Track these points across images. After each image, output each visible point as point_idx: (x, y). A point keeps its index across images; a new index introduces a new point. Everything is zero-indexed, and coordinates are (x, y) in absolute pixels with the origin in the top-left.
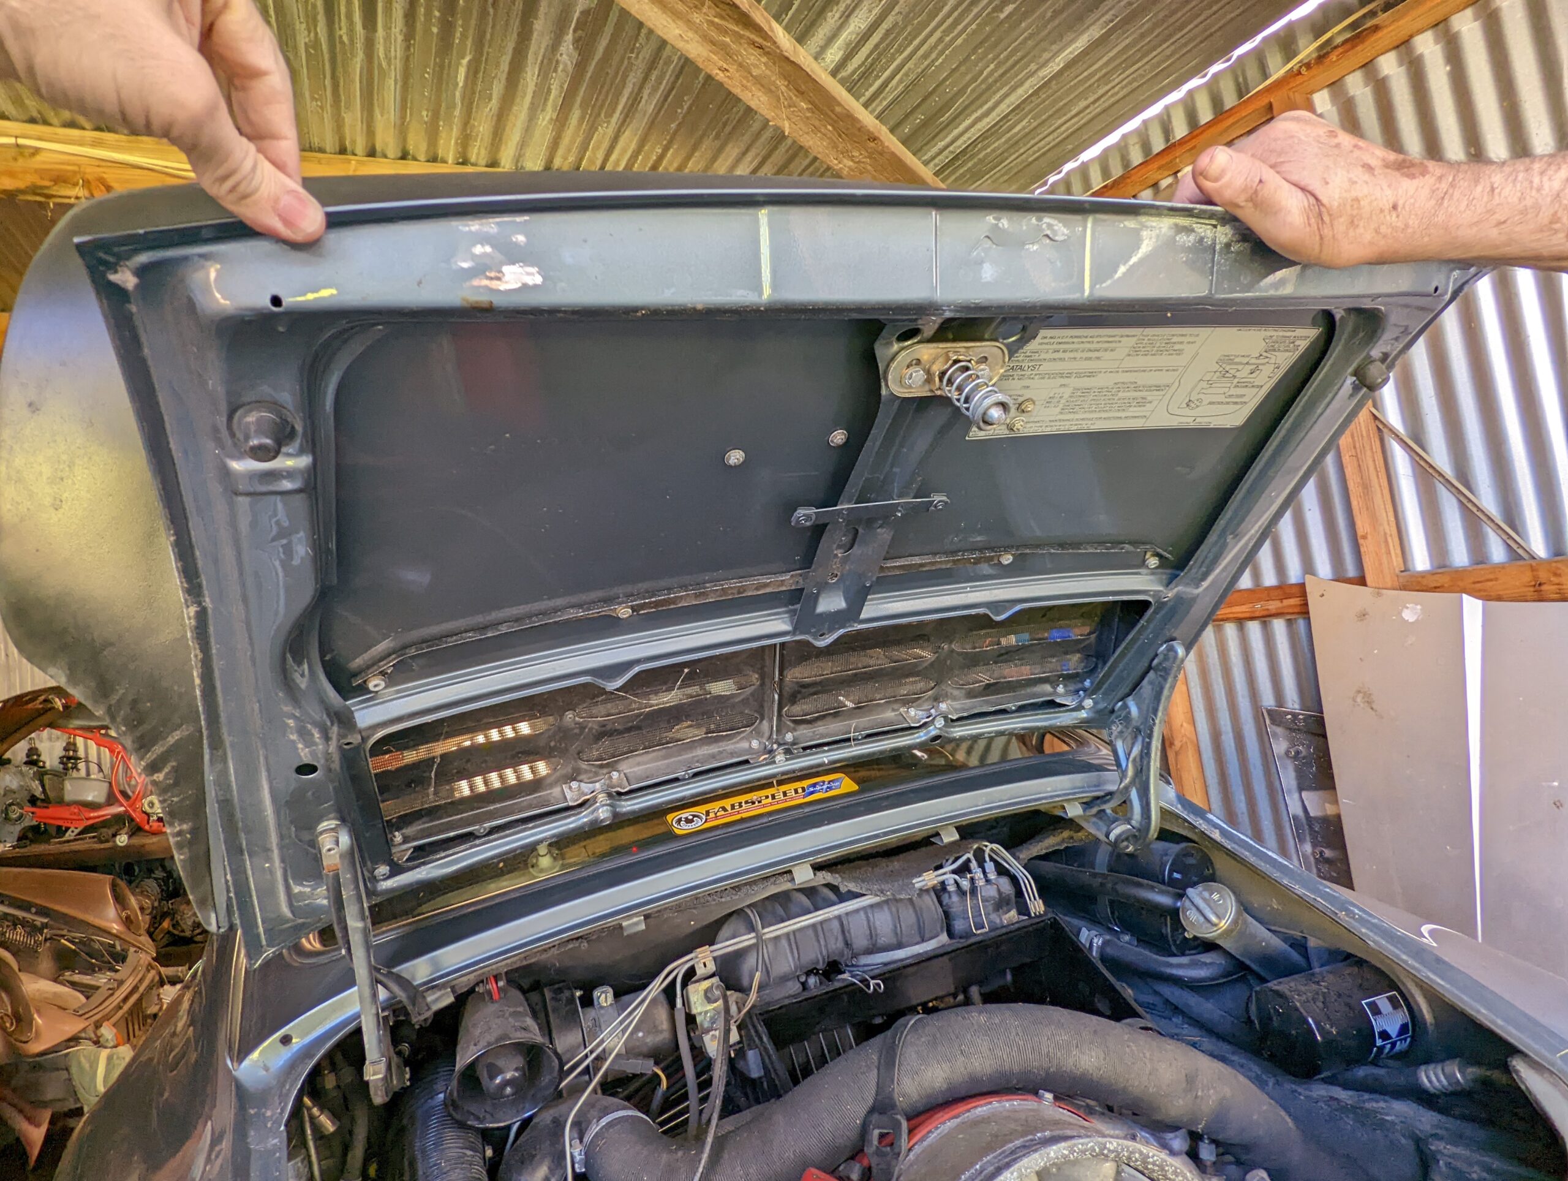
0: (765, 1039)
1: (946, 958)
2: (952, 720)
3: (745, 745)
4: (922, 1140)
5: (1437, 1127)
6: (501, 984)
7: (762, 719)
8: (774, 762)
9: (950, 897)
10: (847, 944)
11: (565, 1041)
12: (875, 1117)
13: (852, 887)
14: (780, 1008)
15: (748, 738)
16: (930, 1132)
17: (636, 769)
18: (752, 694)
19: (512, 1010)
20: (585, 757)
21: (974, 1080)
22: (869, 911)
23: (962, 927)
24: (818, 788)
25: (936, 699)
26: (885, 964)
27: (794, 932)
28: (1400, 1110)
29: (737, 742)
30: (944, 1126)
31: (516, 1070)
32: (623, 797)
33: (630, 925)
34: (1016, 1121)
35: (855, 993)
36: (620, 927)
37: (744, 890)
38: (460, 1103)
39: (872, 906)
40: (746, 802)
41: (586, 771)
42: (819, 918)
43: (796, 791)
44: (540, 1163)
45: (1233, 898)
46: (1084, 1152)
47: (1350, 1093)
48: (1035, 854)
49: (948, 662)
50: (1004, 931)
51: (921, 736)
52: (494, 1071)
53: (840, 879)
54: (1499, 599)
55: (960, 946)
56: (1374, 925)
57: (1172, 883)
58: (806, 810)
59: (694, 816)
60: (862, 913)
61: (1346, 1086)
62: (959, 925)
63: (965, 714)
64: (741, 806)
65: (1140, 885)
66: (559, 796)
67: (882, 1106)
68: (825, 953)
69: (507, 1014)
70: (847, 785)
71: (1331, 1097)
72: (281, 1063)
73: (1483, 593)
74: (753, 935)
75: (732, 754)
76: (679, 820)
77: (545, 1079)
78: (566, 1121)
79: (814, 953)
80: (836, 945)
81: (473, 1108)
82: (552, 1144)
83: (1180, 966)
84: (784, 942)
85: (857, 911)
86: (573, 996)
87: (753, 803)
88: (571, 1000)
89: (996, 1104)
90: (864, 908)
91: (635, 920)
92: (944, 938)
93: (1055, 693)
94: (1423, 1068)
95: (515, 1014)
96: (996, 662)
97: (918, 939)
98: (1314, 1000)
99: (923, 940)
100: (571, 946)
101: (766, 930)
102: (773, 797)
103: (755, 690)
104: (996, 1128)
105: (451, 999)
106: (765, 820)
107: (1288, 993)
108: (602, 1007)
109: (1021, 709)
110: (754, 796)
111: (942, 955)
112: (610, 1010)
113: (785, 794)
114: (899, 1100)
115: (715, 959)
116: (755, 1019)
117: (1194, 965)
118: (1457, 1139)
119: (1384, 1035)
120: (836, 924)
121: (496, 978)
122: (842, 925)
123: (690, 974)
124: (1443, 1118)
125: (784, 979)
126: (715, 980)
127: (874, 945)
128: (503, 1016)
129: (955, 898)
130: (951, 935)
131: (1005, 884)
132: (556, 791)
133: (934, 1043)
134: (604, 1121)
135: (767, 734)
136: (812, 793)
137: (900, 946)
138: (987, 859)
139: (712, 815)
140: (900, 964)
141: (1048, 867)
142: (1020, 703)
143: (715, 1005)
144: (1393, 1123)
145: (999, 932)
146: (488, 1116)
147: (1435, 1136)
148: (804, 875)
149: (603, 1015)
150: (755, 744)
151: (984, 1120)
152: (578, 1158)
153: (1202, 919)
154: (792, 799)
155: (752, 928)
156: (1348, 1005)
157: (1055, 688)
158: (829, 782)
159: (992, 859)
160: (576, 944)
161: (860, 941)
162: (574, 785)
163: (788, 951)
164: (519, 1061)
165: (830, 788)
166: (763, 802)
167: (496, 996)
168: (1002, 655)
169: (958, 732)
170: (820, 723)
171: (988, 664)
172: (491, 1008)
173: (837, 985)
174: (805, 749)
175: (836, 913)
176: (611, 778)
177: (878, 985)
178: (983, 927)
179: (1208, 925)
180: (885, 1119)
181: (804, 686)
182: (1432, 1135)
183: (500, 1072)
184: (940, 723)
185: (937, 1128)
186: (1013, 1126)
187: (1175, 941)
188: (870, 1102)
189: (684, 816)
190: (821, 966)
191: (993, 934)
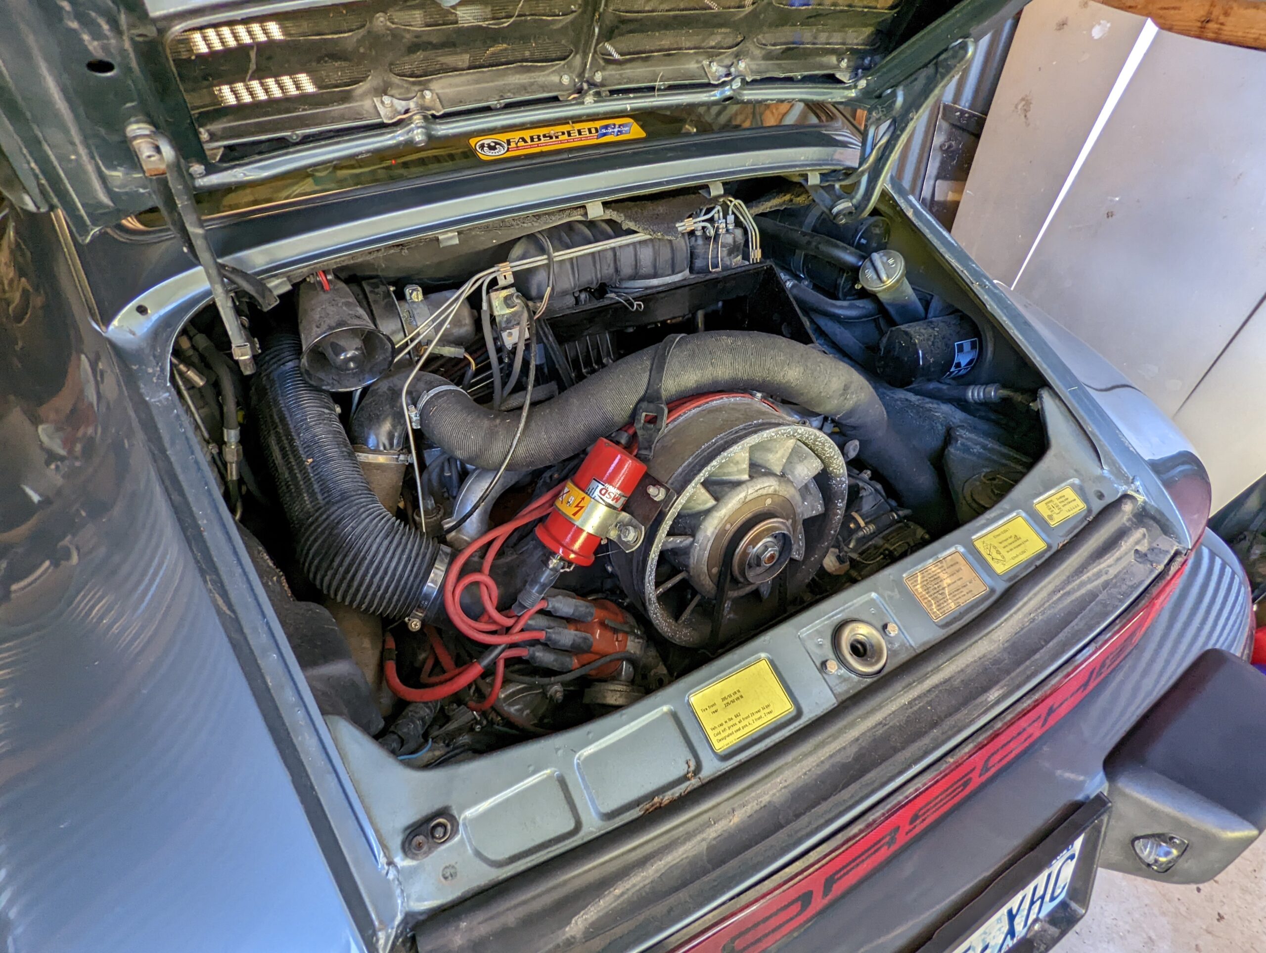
0: (550, 339)
1: (687, 288)
2: (748, 83)
3: (555, 79)
4: (674, 420)
5: (961, 421)
6: (329, 277)
7: (577, 53)
8: (583, 103)
9: (696, 240)
10: (617, 271)
11: (387, 327)
12: (644, 405)
13: (631, 225)
14: (563, 316)
15: (560, 74)
16: (680, 415)
17: (447, 90)
18: (572, 22)
19: (343, 300)
20: (396, 70)
21: (715, 382)
22: (638, 246)
23: (700, 265)
24: (610, 130)
25: (738, 56)
26: (647, 288)
27: (577, 257)
28: (945, 412)
29: (548, 75)
30: (690, 411)
31: (357, 349)
32: (437, 120)
33: (445, 239)
34: (739, 411)
35: (619, 310)
36: (437, 239)
37: (543, 218)
38: (311, 372)
39: (640, 242)
40: (545, 136)
41: (399, 87)
42: (599, 248)
43: (590, 131)
44: (385, 419)
45: (903, 264)
46: (783, 434)
47: (918, 397)
48: (761, 211)
49: (762, 16)
50: (733, 272)
51: (716, 95)
52: (338, 350)
53: (623, 218)
54: (1170, 29)
55: (700, 280)
56: (995, 294)
57: (859, 246)
58: (603, 151)
59: (496, 143)
60: (631, 247)
61: (916, 393)
62: (699, 263)
63: (758, 78)
64: (540, 140)
65: (837, 246)
66: (372, 110)
67: (650, 397)
68: (599, 276)
69: (340, 304)
70: (635, 131)
71: (907, 400)
72: (145, 330)
73: (1162, 21)
74: (545, 257)
75: (543, 88)
76: (482, 146)
77: (379, 357)
78: (401, 390)
79: (589, 276)
80: (608, 270)
81: (321, 375)
82: (392, 407)
83: (841, 307)
84: (568, 265)
85: (628, 245)
86: (389, 291)
87: (551, 138)
88: (388, 294)
89: (725, 400)
90: (634, 244)
91: (450, 235)
92: (687, 272)
93: (837, 67)
94: (972, 387)
95: (347, 304)
96: (802, 25)
97: (670, 272)
98: (928, 340)
99: (674, 273)
100: (392, 251)
101: (556, 254)
102: (569, 134)
103: (575, 18)
104: (726, 415)
105: (288, 287)
106: (565, 156)
107: (912, 332)
108: (414, 302)
109: (806, 80)
110: (551, 130)
111: (685, 286)
112: (421, 305)
113: (580, 132)
114: (664, 394)
115: (514, 273)
116: (543, 324)
117: (850, 307)
118: (974, 429)
119: (958, 365)
120: (610, 254)
121: (325, 272)
122: (615, 255)
123: (494, 282)
124: (969, 417)
125: (564, 293)
126: (512, 290)
127: (637, 274)
128: (337, 305)
129: (700, 242)
130: (692, 271)
131: (739, 232)
132: (367, 104)
133: (692, 356)
134: (432, 393)
135: (578, 69)
136: (605, 135)
137: (655, 276)
138: (730, 212)
139: (513, 145)
140: (654, 290)
141: (769, 223)
142: (806, 73)
143: (512, 310)
144: (938, 417)
145: (729, 272)
146: (335, 382)
147: (962, 427)
148: (596, 211)
149: (416, 309)
150: (566, 80)
151: (718, 409)
152: (414, 419)
153: (875, 277)
154: (587, 138)
155: (542, 250)
156: (946, 345)
157: (839, 62)
158: (620, 126)
159: (733, 213)
160: (397, 250)
161: (627, 269)
162: (387, 100)
163: (570, 271)
164: (358, 343)
165: (620, 132)
166: (561, 138)
167: (326, 287)
168: (811, 17)
169: (749, 95)
170: (629, 65)
171: (795, 25)
172: (324, 297)
173: (606, 302)
174: (612, 92)
175: (613, 245)
176: (423, 97)
177: (640, 306)
178: (717, 267)
179: (878, 282)
180: (652, 406)
181: (623, 21)
182: (959, 426)
183: (344, 350)
184: (737, 84)
185: (685, 413)
186: (737, 415)
187: (843, 288)
188: (642, 393)
189: (488, 141)
190: (594, 286)
191: (725, 273)
